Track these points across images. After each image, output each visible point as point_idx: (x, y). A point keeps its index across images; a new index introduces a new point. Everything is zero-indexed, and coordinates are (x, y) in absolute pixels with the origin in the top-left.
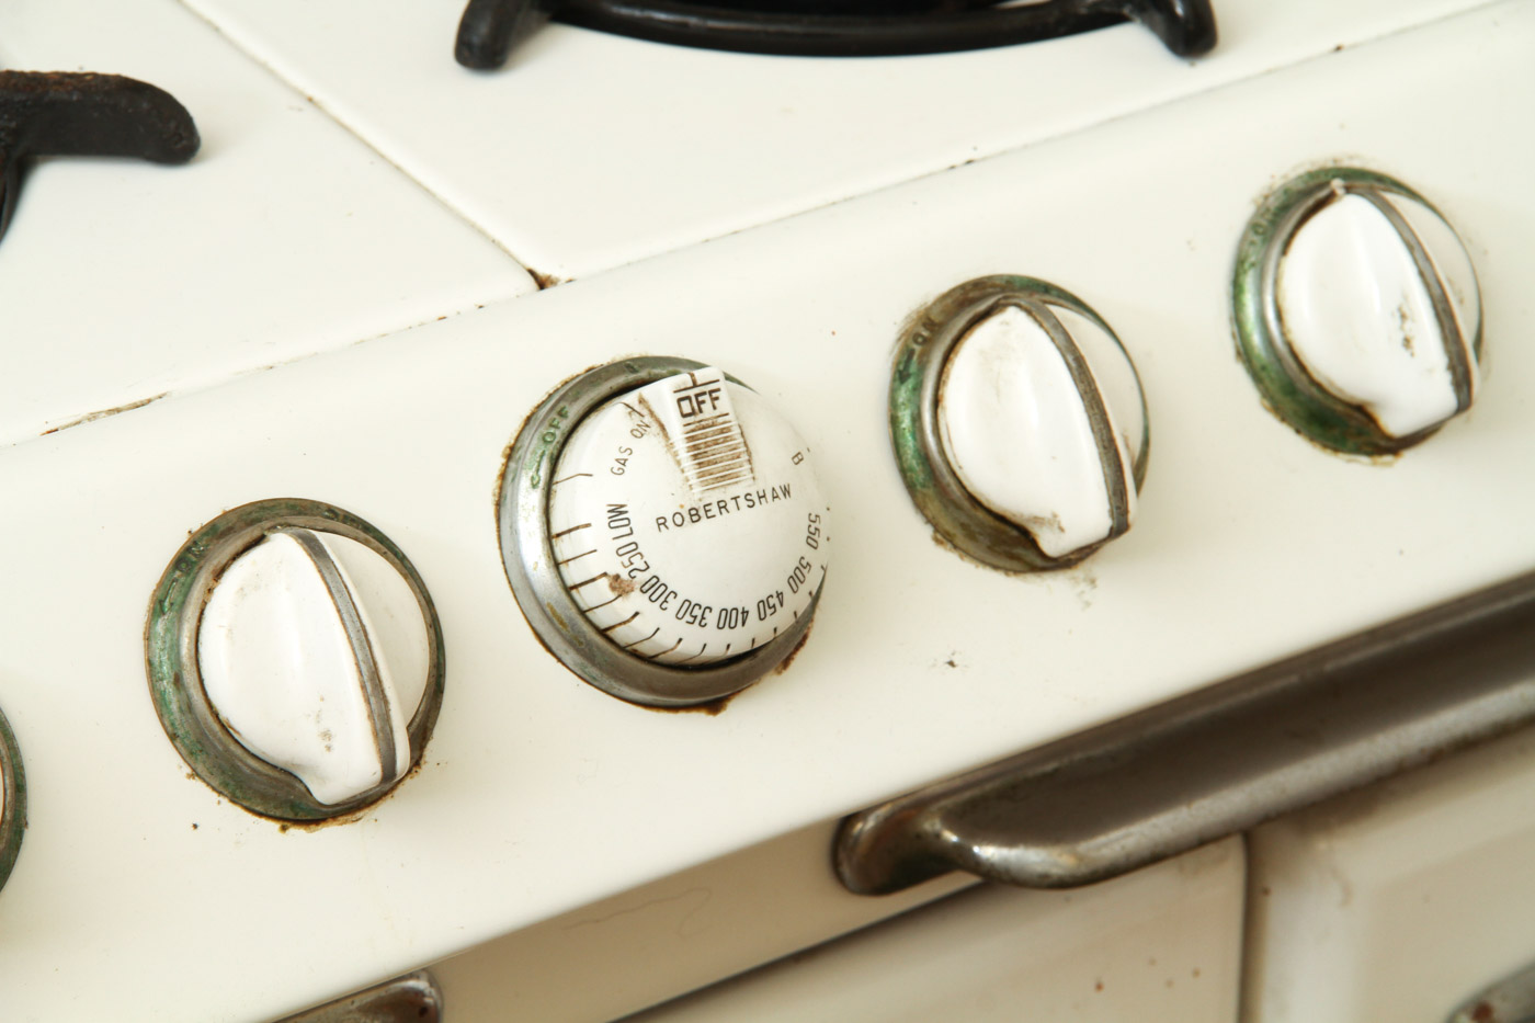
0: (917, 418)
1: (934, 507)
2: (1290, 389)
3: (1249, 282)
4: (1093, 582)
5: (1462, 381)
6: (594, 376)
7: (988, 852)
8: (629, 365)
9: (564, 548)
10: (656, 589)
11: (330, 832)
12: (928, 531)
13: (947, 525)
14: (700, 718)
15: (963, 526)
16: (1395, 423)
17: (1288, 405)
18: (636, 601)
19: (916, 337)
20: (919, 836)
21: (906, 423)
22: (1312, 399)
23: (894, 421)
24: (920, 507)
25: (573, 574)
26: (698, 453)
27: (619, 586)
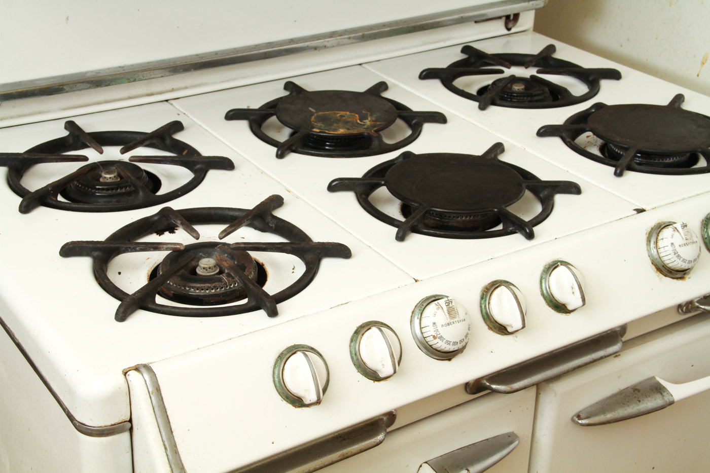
0: (485, 306)
1: (488, 323)
2: (551, 301)
3: (543, 281)
4: (517, 337)
5: (584, 300)
6: (428, 298)
7: (494, 386)
8: (434, 296)
9: (423, 330)
10: (441, 338)
11: (382, 383)
12: (487, 327)
13: (491, 326)
14: (447, 362)
15: (494, 326)
16: (570, 308)
17: (551, 304)
18: (438, 340)
19: (485, 291)
20: (481, 384)
21: (483, 307)
22: (555, 303)
23: (481, 307)
24: (486, 322)
25: (425, 335)
26: (449, 313)
27: (435, 337)
